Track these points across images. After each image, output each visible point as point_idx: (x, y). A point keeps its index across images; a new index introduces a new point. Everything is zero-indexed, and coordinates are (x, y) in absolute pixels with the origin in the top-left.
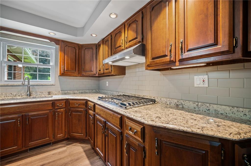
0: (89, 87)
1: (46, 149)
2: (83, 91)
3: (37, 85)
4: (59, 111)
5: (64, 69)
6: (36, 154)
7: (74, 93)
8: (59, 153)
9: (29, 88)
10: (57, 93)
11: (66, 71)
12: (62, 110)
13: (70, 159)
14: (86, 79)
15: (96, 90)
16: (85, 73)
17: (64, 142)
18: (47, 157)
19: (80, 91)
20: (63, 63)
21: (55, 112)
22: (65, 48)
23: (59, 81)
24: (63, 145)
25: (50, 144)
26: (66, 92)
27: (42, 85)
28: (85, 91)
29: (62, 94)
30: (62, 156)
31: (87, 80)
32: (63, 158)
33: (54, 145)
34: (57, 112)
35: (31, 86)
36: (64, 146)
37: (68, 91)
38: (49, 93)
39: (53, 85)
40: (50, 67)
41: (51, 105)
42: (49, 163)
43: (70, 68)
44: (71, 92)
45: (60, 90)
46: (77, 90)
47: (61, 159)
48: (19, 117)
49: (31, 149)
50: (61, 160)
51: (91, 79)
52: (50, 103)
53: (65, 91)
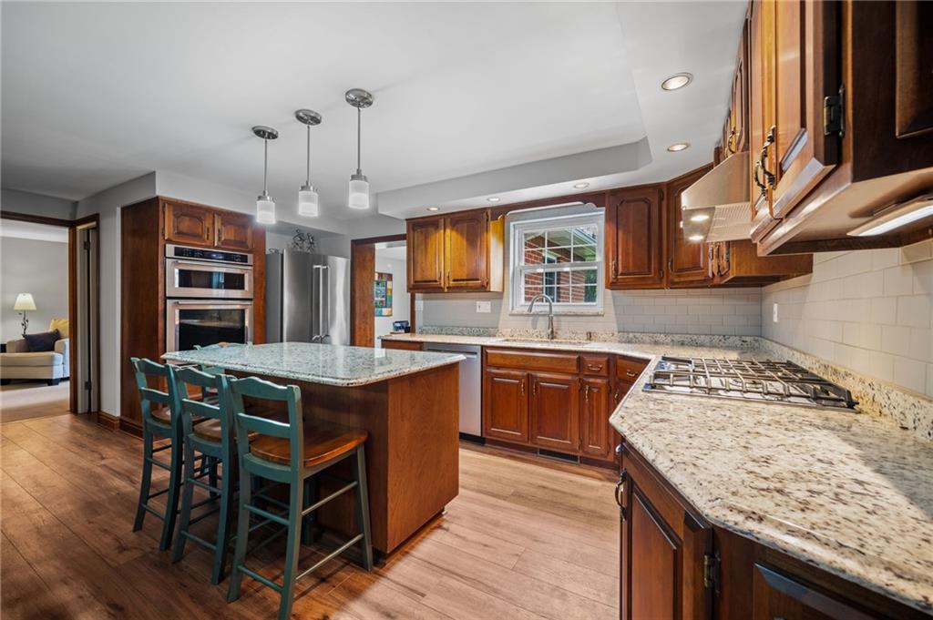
0: (711, 326)
1: (565, 466)
2: (686, 338)
3: (566, 315)
4: (591, 383)
5: (616, 270)
6: (546, 466)
7: (656, 343)
8: (582, 486)
9: (551, 320)
10: (606, 336)
11: (622, 274)
12: (599, 381)
13: (592, 506)
14: (698, 296)
15: (744, 338)
16: (679, 276)
17: (607, 471)
18: (556, 479)
19: (677, 338)
20: (613, 252)
21: (583, 384)
22: (620, 208)
23: (614, 302)
24: (600, 476)
25: (574, 458)
26: (631, 335)
27: (577, 315)
28: (695, 337)
29: (620, 342)
30: (583, 493)
31: (702, 301)
32: (581, 498)
33: (582, 465)
34: (589, 383)
35: (555, 315)
36: (600, 479)
37: (637, 335)
38: (590, 336)
39: (598, 315)
40: (596, 268)
41: (575, 362)
42: (554, 490)
43: (631, 264)
44: (646, 338)
45: (616, 329)
46: (666, 334)
47: (576, 496)
48: (523, 377)
49: (543, 452)
50: (577, 499)
51: (723, 296)
52: (574, 359)
53: (628, 332)
